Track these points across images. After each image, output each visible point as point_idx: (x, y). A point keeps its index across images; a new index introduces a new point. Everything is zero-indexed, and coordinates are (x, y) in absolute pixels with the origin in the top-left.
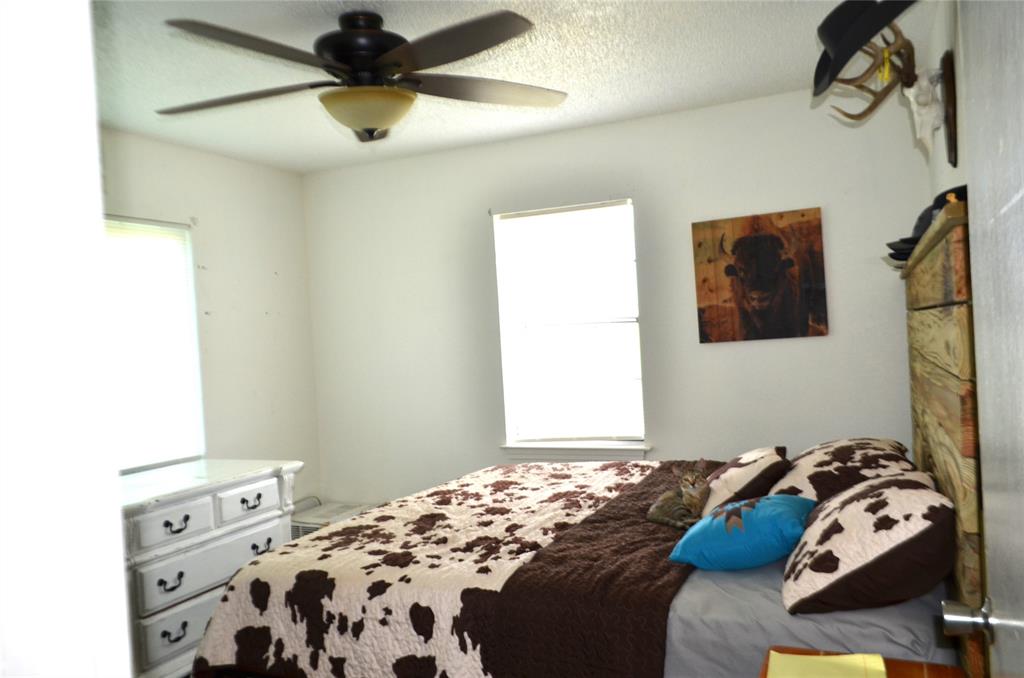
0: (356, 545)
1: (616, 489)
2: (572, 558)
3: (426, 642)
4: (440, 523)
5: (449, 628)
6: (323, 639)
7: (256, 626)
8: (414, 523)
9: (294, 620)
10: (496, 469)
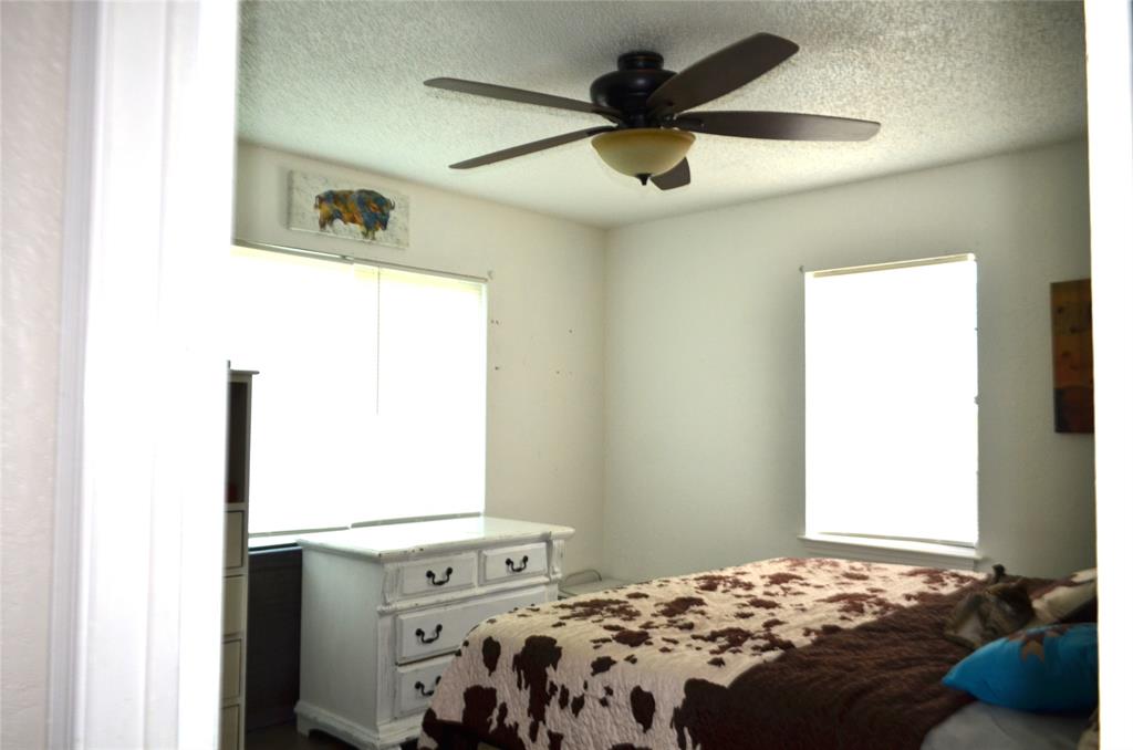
0: (596, 618)
1: (916, 598)
2: (824, 665)
3: (645, 731)
4: (695, 608)
5: (669, 721)
6: (544, 711)
7: (484, 687)
8: (666, 604)
9: (519, 686)
10: (784, 560)
